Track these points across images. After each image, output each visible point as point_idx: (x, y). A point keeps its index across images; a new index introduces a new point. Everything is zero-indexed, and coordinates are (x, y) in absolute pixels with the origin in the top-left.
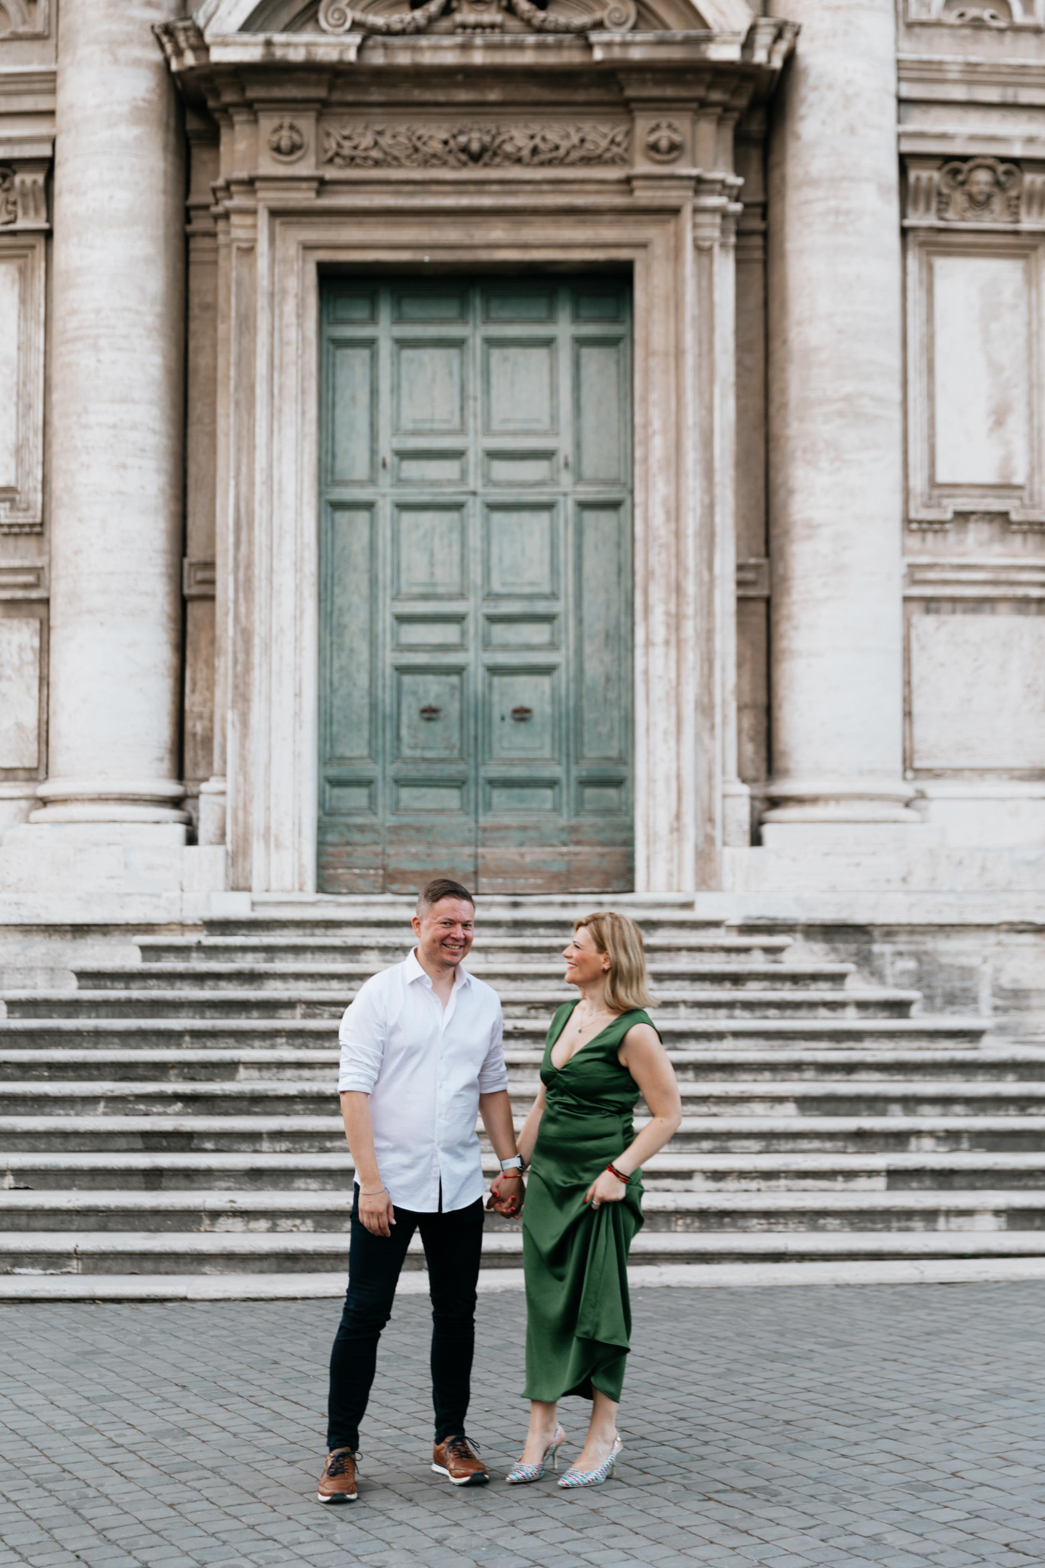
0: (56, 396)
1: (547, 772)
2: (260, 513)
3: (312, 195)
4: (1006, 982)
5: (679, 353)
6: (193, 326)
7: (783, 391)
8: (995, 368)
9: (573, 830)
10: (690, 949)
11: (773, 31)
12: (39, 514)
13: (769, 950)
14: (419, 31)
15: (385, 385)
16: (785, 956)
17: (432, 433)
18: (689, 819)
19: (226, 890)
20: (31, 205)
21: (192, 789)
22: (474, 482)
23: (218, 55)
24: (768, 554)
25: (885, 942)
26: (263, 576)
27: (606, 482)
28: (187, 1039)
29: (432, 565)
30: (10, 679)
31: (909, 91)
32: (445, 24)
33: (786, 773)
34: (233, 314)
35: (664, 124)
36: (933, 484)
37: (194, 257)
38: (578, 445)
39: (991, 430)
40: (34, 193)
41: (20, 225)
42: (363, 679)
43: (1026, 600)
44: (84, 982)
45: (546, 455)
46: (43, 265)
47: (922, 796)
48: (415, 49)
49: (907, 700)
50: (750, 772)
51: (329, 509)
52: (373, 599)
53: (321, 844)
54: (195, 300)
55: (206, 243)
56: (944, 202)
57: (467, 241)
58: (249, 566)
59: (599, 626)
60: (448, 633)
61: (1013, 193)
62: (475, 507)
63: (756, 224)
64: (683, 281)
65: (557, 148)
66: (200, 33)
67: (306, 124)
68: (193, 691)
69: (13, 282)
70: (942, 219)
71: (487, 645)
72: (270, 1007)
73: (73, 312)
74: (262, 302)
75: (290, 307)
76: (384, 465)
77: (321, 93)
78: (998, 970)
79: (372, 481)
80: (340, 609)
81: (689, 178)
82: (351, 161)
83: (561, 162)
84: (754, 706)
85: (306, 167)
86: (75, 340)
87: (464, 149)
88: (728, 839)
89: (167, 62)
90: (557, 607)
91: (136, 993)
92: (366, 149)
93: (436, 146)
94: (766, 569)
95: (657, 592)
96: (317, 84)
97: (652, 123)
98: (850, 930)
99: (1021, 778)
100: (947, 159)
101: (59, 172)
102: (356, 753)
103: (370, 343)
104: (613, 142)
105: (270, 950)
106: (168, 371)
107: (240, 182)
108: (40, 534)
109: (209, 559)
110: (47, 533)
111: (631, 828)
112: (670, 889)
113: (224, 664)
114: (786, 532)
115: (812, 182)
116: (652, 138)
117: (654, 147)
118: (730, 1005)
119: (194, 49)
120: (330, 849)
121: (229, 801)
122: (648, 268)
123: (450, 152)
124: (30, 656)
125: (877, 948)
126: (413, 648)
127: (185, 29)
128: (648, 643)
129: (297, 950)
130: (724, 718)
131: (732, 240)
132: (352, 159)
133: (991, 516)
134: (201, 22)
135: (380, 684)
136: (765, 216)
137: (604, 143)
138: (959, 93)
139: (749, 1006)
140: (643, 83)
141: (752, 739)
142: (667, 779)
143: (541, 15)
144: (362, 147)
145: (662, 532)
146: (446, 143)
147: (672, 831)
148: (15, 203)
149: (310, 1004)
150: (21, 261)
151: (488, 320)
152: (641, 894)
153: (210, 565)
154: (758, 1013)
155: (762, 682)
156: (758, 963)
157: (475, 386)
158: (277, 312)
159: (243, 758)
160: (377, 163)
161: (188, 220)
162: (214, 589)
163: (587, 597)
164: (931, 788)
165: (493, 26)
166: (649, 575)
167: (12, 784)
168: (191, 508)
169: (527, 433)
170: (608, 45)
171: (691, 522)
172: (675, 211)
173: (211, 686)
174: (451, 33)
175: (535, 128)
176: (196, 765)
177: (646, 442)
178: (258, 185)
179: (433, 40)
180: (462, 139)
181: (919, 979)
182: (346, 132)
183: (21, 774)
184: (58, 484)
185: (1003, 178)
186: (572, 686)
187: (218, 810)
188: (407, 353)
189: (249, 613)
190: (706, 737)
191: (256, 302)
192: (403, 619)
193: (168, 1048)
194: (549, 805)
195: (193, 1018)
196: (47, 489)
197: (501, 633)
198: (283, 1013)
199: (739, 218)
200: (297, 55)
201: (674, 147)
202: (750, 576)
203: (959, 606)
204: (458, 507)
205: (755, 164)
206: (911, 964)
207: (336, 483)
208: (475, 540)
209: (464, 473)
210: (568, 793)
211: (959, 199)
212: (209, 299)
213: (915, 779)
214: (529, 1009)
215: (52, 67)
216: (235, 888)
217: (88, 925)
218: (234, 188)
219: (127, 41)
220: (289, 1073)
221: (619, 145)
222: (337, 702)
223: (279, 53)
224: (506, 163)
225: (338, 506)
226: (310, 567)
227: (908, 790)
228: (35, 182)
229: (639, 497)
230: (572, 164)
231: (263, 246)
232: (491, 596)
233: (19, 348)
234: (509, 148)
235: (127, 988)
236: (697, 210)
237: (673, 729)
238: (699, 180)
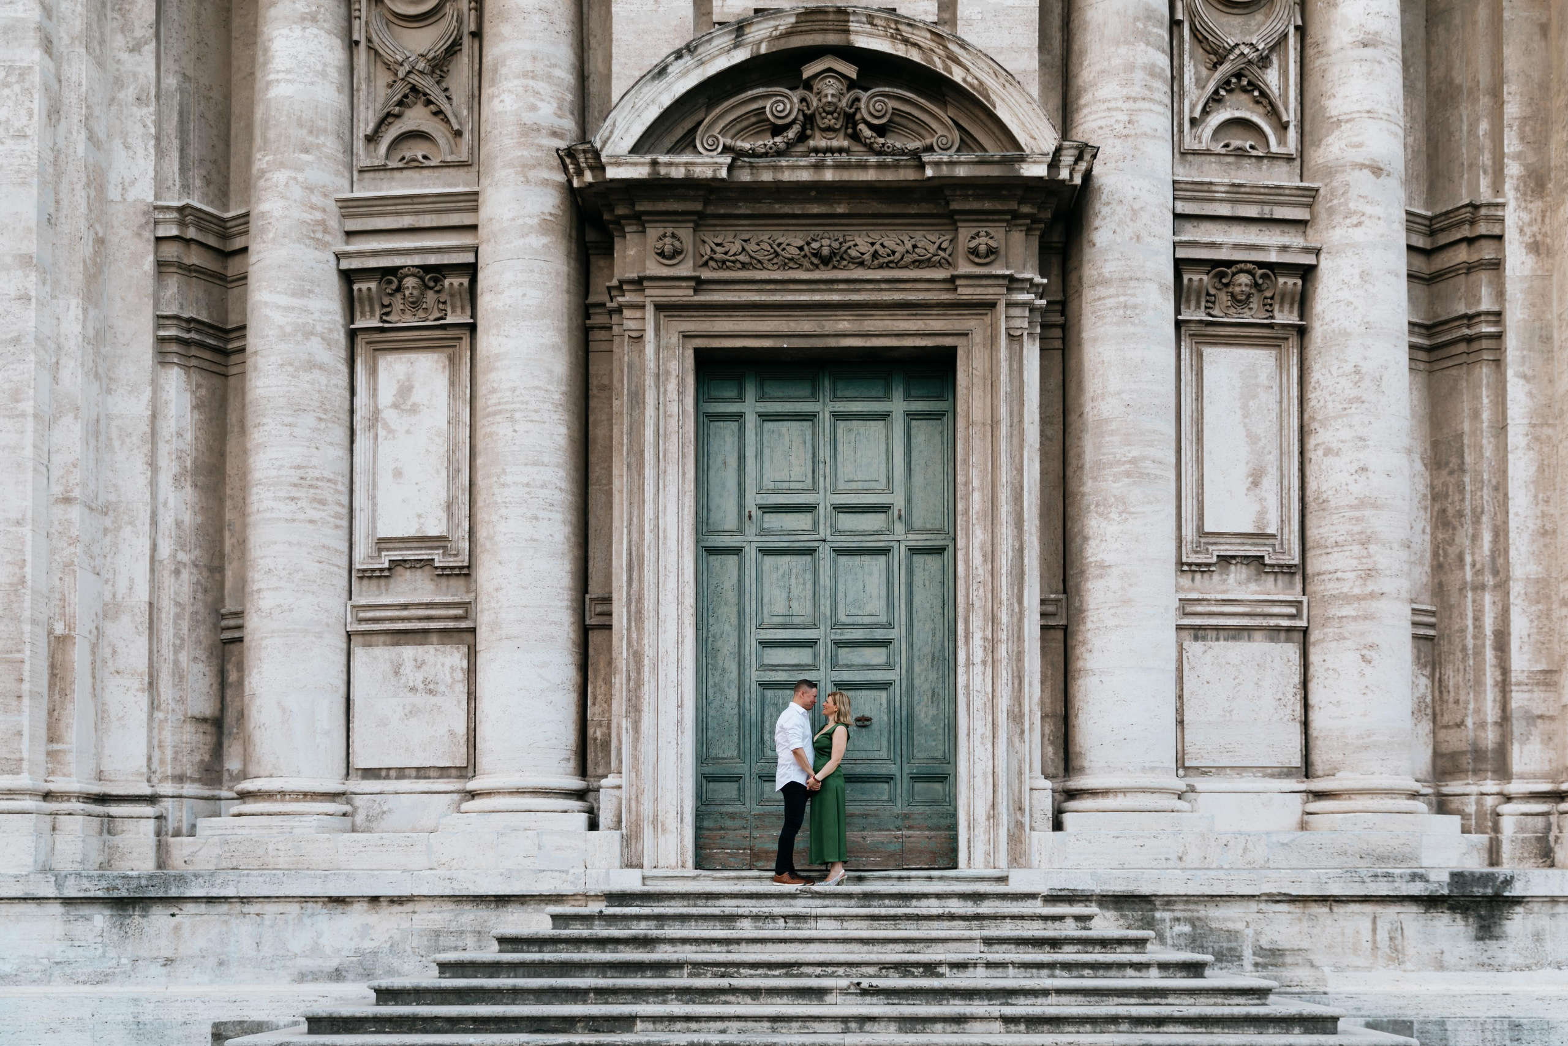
0: (479, 461)
1: (884, 770)
2: (649, 556)
3: (691, 292)
4: (1264, 942)
5: (994, 423)
6: (592, 404)
7: (1079, 456)
8: (1252, 438)
9: (906, 817)
10: (1013, 917)
11: (1075, 152)
12: (467, 558)
13: (1078, 918)
14: (780, 153)
15: (750, 452)
16: (1093, 923)
17: (790, 491)
18: (1002, 808)
19: (621, 867)
20: (459, 304)
21: (594, 784)
22: (824, 531)
23: (612, 173)
24: (1065, 592)
25: (1164, 910)
26: (651, 608)
27: (931, 532)
28: (592, 995)
29: (789, 599)
30: (444, 694)
31: (1182, 208)
32: (801, 148)
33: (1081, 770)
34: (626, 391)
35: (982, 233)
36: (1201, 533)
37: (593, 346)
38: (909, 501)
39: (1248, 489)
40: (460, 294)
41: (449, 320)
42: (733, 694)
43: (1277, 629)
44: (504, 946)
45: (884, 509)
46: (468, 353)
47: (1192, 789)
48: (776, 168)
49: (1180, 711)
50: (1051, 770)
51: (705, 553)
52: (741, 627)
53: (699, 829)
54: (594, 382)
55: (602, 335)
56: (1211, 301)
57: (819, 331)
58: (640, 600)
59: (927, 650)
60: (803, 656)
61: (1268, 294)
62: (824, 552)
63: (1057, 319)
64: (999, 362)
65: (894, 253)
66: (597, 154)
67: (686, 234)
68: (594, 704)
69: (444, 367)
70: (1209, 315)
71: (835, 666)
72: (661, 968)
73: (494, 391)
74: (649, 381)
75: (672, 386)
76: (750, 517)
77: (698, 206)
78: (1258, 933)
79: (740, 531)
80: (714, 636)
81: (1004, 277)
82: (723, 264)
83: (897, 265)
84: (1054, 716)
85: (685, 269)
86: (495, 413)
87: (816, 254)
88: (1034, 824)
89: (570, 181)
90: (893, 634)
91: (548, 956)
92: (735, 255)
93: (793, 251)
94: (1064, 602)
95: (977, 622)
96: (694, 199)
97: (974, 231)
98: (1137, 900)
99: (1272, 776)
100: (1214, 264)
101: (481, 276)
102: (728, 754)
103: (738, 417)
104: (939, 248)
105: (661, 918)
106: (572, 440)
107: (631, 282)
108: (468, 575)
109: (606, 596)
110: (473, 575)
111: (954, 815)
112: (987, 867)
113: (619, 681)
114: (1082, 572)
115: (1106, 282)
116: (973, 244)
117: (974, 252)
118: (1051, 966)
119: (591, 168)
120: (707, 833)
121: (624, 794)
122: (969, 353)
123: (805, 256)
124: (460, 676)
125: (1158, 915)
126: (774, 668)
127: (585, 151)
128: (969, 663)
129: (683, 918)
130: (1032, 724)
131: (1038, 330)
132: (724, 262)
133: (1248, 560)
134: (598, 145)
135: (747, 696)
136: (1063, 313)
137: (932, 249)
138: (1224, 210)
139: (1067, 966)
140: (966, 197)
141: (1052, 743)
142: (985, 774)
143: (882, 140)
144: (731, 253)
145: (980, 571)
146: (801, 249)
147: (988, 819)
148: (444, 303)
149: (696, 965)
150: (450, 351)
151: (835, 398)
152: (963, 870)
153: (608, 600)
154: (1075, 973)
155: (1061, 696)
156: (1070, 929)
157: (824, 453)
158: (662, 390)
159: (635, 758)
160: (744, 266)
161: (588, 316)
162: (611, 620)
163: (917, 626)
164: (1200, 783)
165: (840, 150)
166: (970, 606)
167: (446, 780)
168: (591, 554)
169: (866, 491)
170: (937, 164)
171: (1004, 563)
172: (992, 305)
173: (608, 700)
174: (806, 154)
175: (875, 236)
176: (597, 764)
177: (967, 497)
178: (645, 284)
179: (792, 161)
180: (815, 245)
181: (1195, 942)
182: (718, 241)
183: (454, 772)
184: (482, 533)
185: (1260, 281)
186: (904, 699)
187: (615, 801)
188: (768, 426)
189: (640, 639)
190: (1016, 740)
191: (644, 380)
192: (765, 644)
193: (576, 1003)
194: (885, 797)
195: (596, 977)
196: (473, 539)
197: (846, 655)
198: (672, 972)
199: (1044, 311)
200: (678, 173)
201: (991, 251)
202: (1051, 609)
203: (1222, 634)
204: (811, 552)
205: (1055, 270)
206: (1187, 929)
207: (710, 533)
208: (824, 579)
209: (815, 523)
210: (902, 786)
211: (1224, 298)
212: (605, 381)
213: (1185, 776)
214: (881, 969)
215: (475, 189)
216: (629, 866)
217: (509, 896)
218: (625, 287)
219: (537, 165)
220: (679, 1026)
221: (944, 250)
222: (712, 713)
223: (663, 171)
224: (852, 266)
225: (712, 551)
226: (690, 600)
227: (1181, 785)
228: (461, 284)
229: (960, 543)
230: (906, 267)
231: (650, 335)
232: (837, 625)
233: (449, 422)
234: (853, 253)
235: (540, 951)
236: (1010, 305)
237: (989, 734)
238: (1011, 279)
